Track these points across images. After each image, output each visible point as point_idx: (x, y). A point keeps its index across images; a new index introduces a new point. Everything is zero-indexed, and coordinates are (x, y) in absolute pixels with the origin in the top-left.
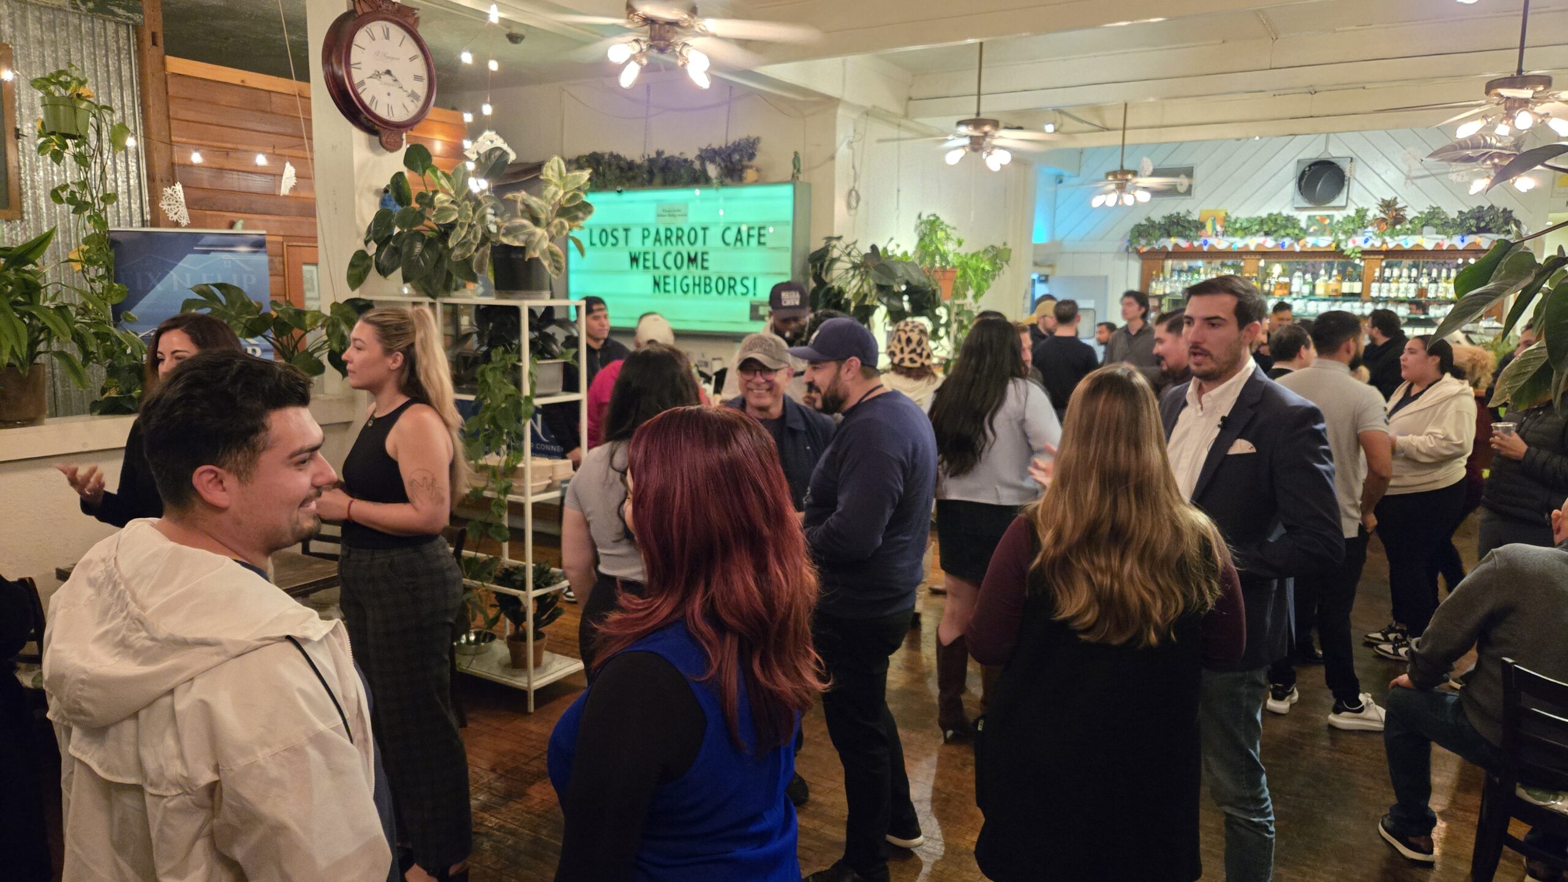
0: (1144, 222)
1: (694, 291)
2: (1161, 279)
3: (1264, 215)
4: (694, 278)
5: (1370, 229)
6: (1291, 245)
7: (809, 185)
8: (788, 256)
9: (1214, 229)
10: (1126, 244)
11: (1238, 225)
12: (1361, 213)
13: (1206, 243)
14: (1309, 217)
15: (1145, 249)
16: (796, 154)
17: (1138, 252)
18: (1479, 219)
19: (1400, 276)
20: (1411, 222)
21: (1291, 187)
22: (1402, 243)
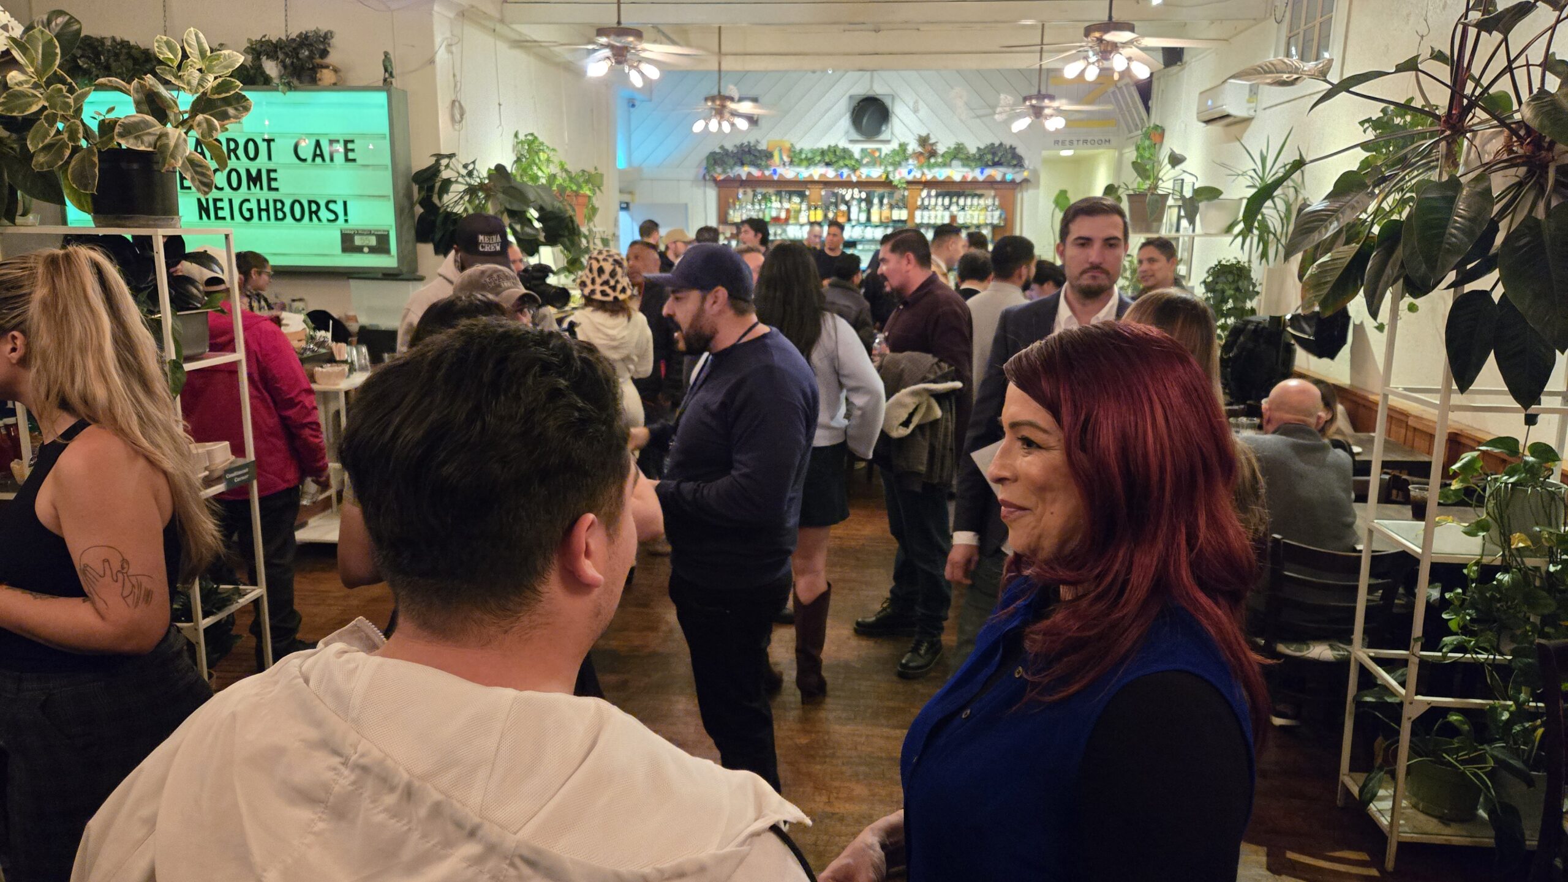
0: (718, 150)
1: (260, 218)
2: (737, 207)
3: (825, 147)
4: (259, 201)
5: (911, 161)
6: (849, 176)
7: (405, 92)
8: (388, 174)
9: (781, 159)
10: (702, 171)
11: (803, 156)
12: (903, 146)
13: (775, 172)
14: (863, 150)
15: (722, 177)
16: (386, 54)
17: (715, 180)
18: (994, 154)
19: (936, 204)
20: (943, 156)
21: (845, 122)
22: (937, 176)
